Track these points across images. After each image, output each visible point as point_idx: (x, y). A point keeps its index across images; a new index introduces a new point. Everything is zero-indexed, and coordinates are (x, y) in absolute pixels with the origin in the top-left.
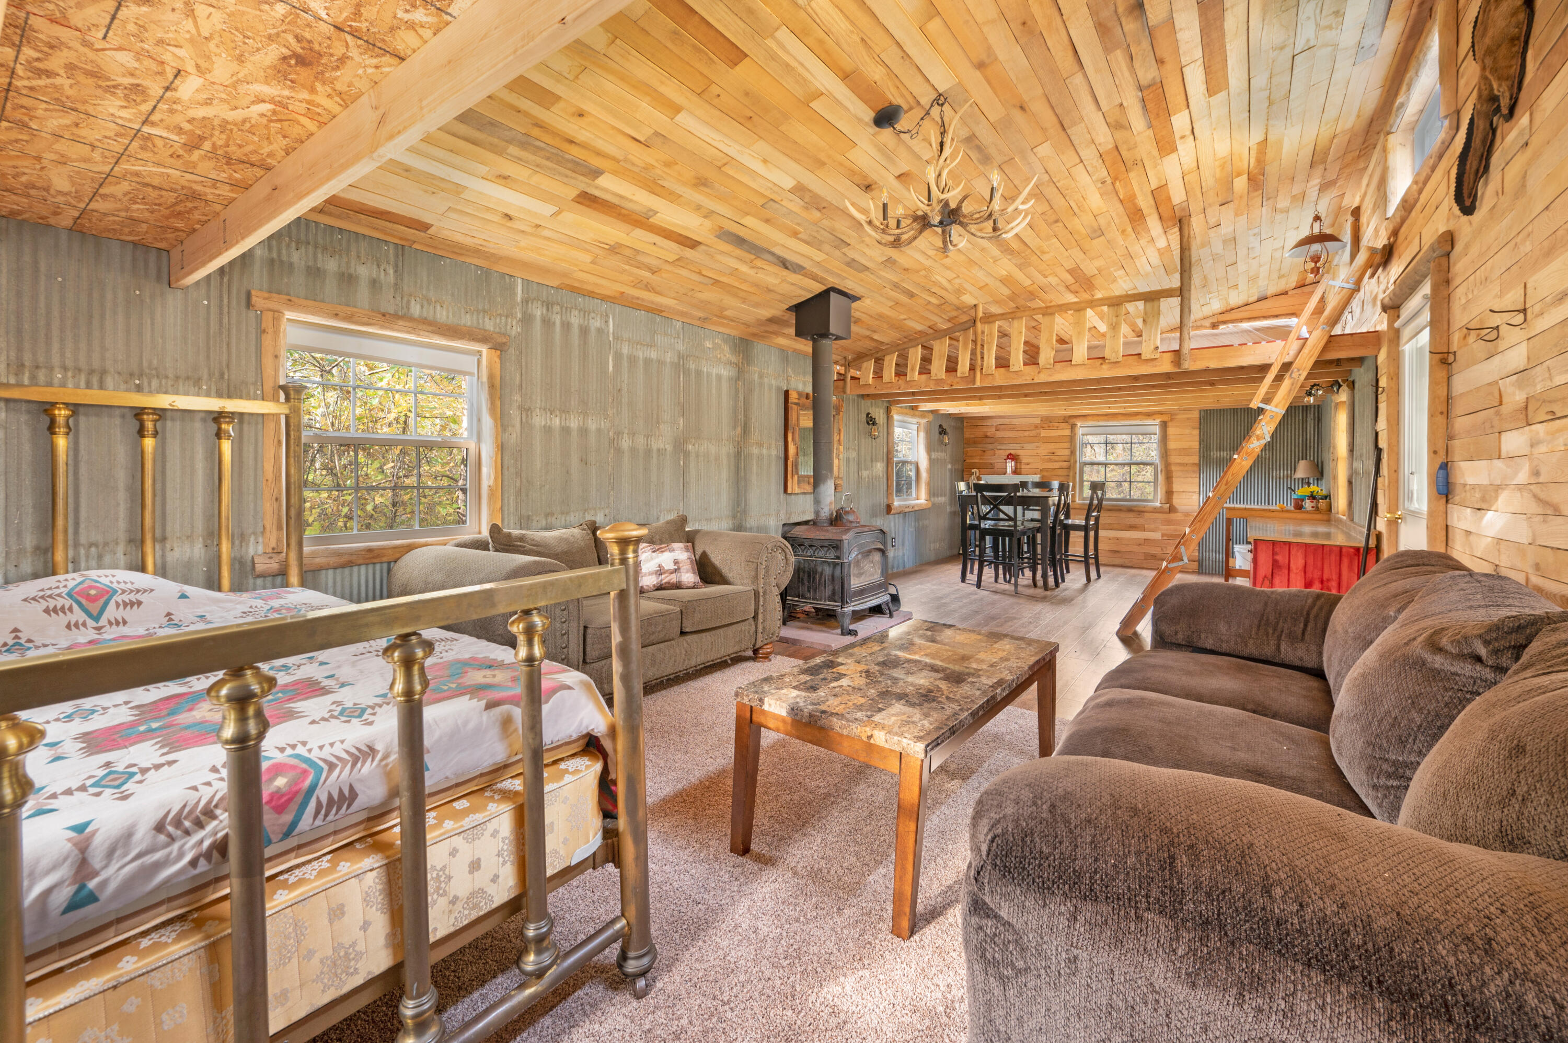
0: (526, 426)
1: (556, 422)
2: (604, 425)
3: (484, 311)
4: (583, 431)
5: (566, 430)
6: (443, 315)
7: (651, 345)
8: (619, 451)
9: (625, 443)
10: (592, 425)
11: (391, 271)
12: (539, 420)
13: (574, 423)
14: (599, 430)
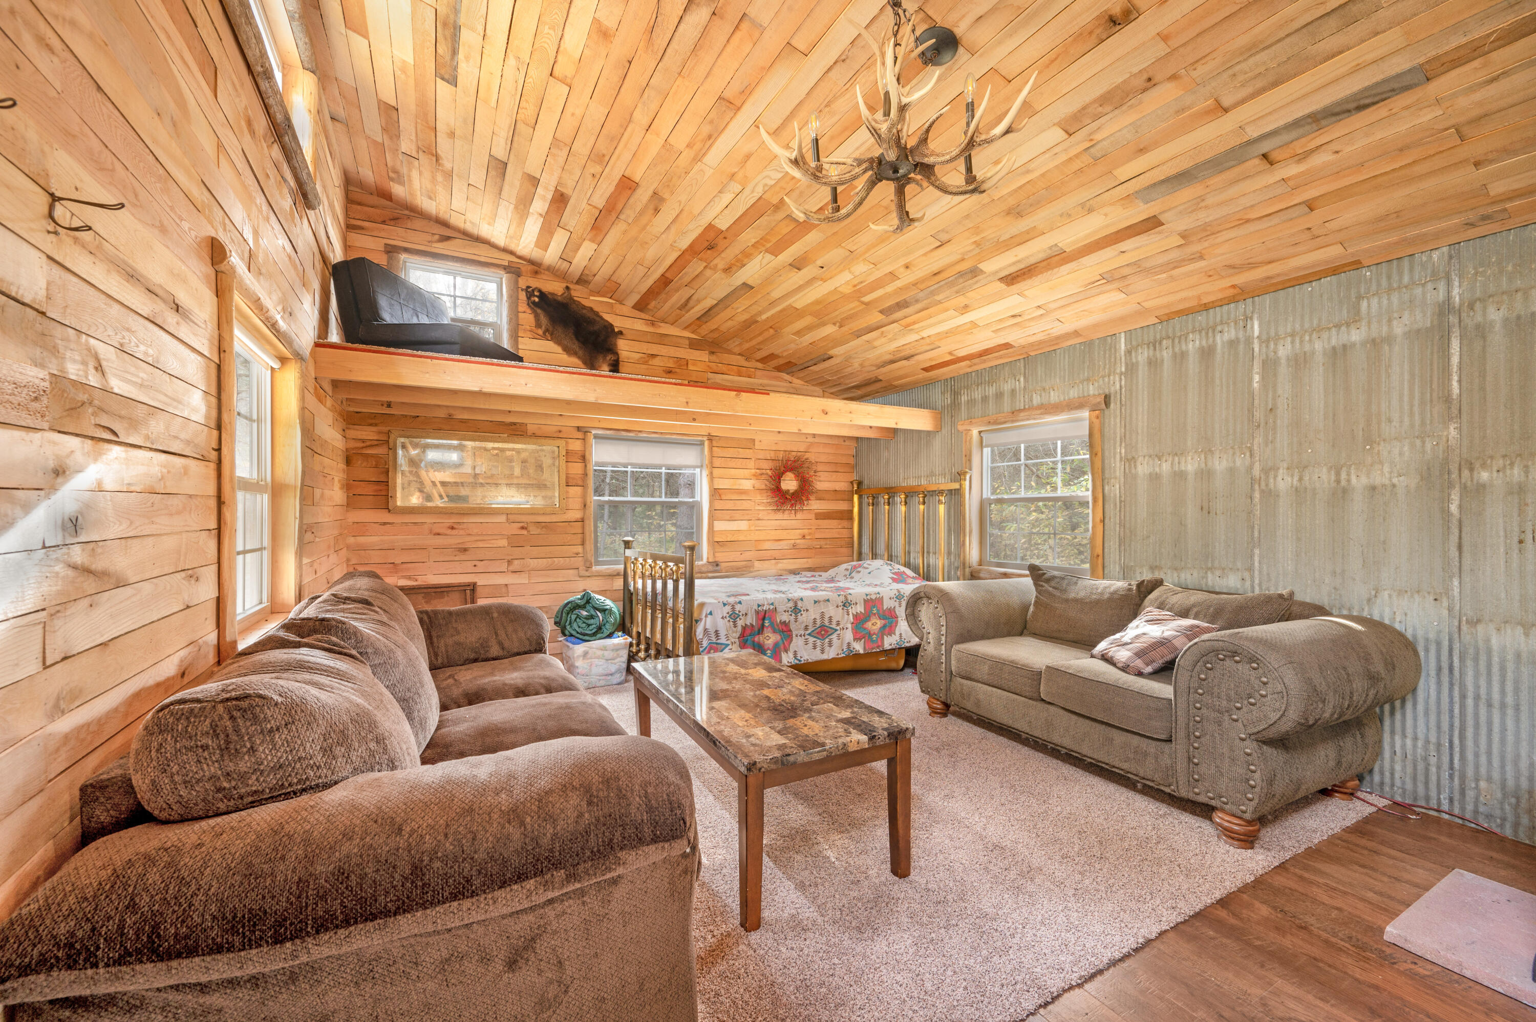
0: (1130, 478)
1: (1166, 467)
2: (1241, 461)
3: (1088, 380)
4: (1206, 474)
5: (1180, 476)
6: (1054, 397)
7: (1355, 319)
8: (1270, 495)
9: (1284, 482)
10: (1220, 465)
11: (1022, 379)
12: (1143, 468)
13: (1191, 465)
14: (1232, 471)
